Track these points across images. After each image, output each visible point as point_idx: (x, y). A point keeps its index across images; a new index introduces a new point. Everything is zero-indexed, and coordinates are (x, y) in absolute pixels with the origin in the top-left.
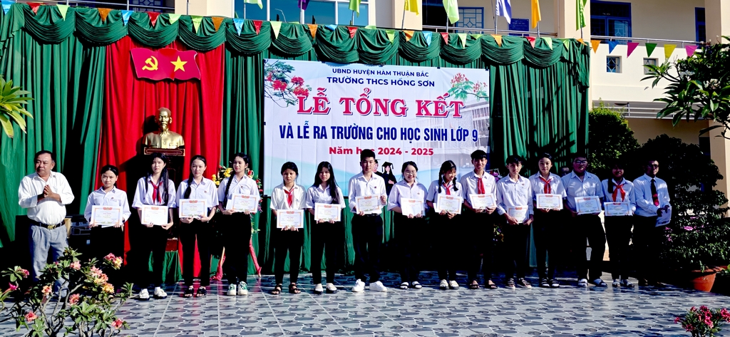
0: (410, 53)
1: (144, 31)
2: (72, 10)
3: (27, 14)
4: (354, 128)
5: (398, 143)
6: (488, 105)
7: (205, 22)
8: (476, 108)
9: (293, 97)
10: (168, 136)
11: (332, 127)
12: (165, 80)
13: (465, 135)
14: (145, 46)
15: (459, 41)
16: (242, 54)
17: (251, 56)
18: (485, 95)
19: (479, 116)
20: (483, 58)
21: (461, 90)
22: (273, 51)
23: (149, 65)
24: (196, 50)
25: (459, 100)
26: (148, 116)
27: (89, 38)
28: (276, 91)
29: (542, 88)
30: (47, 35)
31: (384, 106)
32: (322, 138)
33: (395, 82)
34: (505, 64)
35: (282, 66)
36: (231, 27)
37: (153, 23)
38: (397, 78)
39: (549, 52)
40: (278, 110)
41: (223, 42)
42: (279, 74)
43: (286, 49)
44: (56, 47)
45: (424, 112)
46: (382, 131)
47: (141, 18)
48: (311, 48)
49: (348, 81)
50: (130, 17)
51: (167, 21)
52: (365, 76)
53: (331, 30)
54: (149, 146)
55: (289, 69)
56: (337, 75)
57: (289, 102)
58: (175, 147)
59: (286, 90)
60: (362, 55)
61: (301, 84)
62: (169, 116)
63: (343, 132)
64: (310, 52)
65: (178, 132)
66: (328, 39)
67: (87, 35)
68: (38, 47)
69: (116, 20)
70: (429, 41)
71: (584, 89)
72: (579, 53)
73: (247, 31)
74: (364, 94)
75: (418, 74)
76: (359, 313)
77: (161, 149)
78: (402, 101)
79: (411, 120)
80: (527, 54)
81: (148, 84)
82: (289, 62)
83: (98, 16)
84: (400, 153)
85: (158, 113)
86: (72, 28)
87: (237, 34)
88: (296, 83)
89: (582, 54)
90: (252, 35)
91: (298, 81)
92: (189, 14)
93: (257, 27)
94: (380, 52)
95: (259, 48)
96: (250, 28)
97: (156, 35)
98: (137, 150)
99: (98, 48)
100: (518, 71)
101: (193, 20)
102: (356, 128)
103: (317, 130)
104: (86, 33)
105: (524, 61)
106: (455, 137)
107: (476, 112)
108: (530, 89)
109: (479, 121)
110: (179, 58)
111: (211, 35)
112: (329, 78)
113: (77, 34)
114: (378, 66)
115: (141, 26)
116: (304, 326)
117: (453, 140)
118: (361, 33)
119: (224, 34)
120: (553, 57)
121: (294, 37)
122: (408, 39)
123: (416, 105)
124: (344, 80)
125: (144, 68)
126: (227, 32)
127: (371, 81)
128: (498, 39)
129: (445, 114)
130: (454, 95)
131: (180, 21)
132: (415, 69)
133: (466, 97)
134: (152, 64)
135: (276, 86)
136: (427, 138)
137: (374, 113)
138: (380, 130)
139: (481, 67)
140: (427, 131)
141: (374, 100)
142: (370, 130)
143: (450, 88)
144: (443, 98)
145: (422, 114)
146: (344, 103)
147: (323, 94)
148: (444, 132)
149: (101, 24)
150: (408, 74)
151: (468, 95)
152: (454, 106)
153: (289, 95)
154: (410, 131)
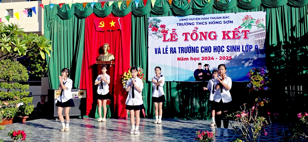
0: (219, 7)
1: (99, 10)
2: (73, 5)
3: (58, 8)
4: (189, 47)
5: (212, 54)
6: (265, 31)
7: (123, 4)
8: (257, 33)
9: (161, 34)
10: (107, 55)
11: (179, 48)
12: (107, 31)
13: (250, 48)
14: (99, 17)
16: (138, 16)
17: (142, 16)
18: (263, 25)
19: (259, 37)
20: (262, 5)
21: (248, 24)
22: (152, 14)
23: (101, 25)
24: (119, 17)
25: (247, 29)
28: (153, 32)
31: (204, 36)
32: (174, 53)
33: (211, 23)
34: (275, 7)
35: (156, 20)
36: (134, 4)
37: (103, 6)
38: (212, 20)
40: (154, 41)
41: (130, 12)
42: (155, 24)
43: (158, 12)
44: (68, 20)
46: (203, 48)
47: (98, 5)
48: (170, 10)
49: (187, 24)
50: (94, 5)
51: (108, 5)
52: (195, 21)
55: (159, 21)
56: (182, 22)
57: (159, 37)
58: (109, 60)
59: (158, 31)
60: (194, 10)
61: (164, 28)
63: (184, 50)
64: (169, 12)
66: (177, 5)
67: (79, 15)
68: (62, 21)
69: (89, 7)
73: (140, 6)
74: (194, 30)
75: (224, 18)
78: (215, 32)
79: (219, 42)
82: (159, 18)
83: (82, 6)
84: (213, 59)
85: (103, 46)
86: (74, 12)
87: (136, 8)
90: (142, 7)
91: (163, 26)
93: (145, 3)
94: (203, 8)
95: (146, 13)
96: (142, 4)
97: (103, 12)
99: (82, 20)
101: (118, 3)
103: (172, 49)
105: (288, 5)
106: (244, 50)
107: (257, 35)
109: (259, 40)
110: (112, 21)
111: (126, 9)
112: (178, 24)
113: (75, 14)
114: (202, 15)
115: (98, 8)
119: (131, 8)
121: (162, 6)
123: (222, 34)
124: (185, 24)
125: (99, 27)
127: (198, 23)
129: (239, 38)
130: (244, 27)
131: (113, 5)
132: (222, 15)
133: (251, 27)
135: (153, 30)
136: (228, 50)
137: (200, 39)
138: (202, 48)
139: (261, 10)
140: (228, 47)
141: (200, 33)
142: (197, 48)
143: (242, 24)
144: (238, 29)
145: (226, 39)
146: (185, 35)
147: (175, 32)
148: (238, 47)
149: (83, 9)
150: (218, 18)
151: (252, 26)
152: (244, 33)
153: (159, 34)
154: (219, 47)
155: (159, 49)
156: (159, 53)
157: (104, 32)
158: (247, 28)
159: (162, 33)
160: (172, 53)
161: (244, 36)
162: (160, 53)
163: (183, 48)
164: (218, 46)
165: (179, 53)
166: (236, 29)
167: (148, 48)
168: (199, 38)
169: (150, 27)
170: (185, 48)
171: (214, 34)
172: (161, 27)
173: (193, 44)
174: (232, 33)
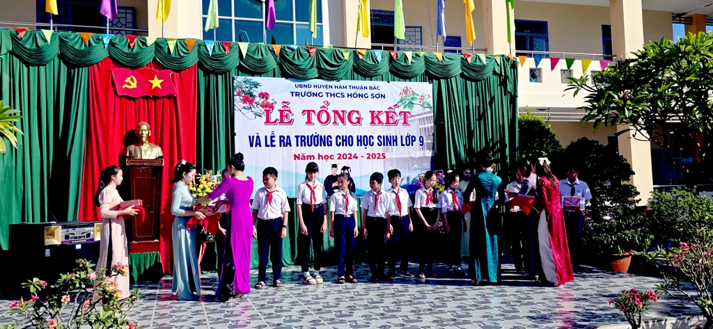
0: (363, 70)
1: (124, 52)
2: (56, 34)
3: (14, 38)
4: (315, 136)
5: (354, 149)
6: (432, 114)
7: (179, 44)
8: (422, 117)
9: (261, 110)
10: (148, 147)
11: (296, 136)
12: (143, 97)
13: (413, 141)
14: (124, 66)
15: (406, 58)
16: (213, 72)
17: (221, 74)
18: (429, 105)
19: (425, 124)
20: (427, 73)
21: (408, 101)
22: (242, 69)
23: (129, 84)
24: (172, 70)
25: (407, 110)
26: (128, 130)
27: (73, 60)
28: (245, 105)
29: (477, 97)
30: (34, 58)
31: (341, 117)
32: (287, 146)
33: (351, 95)
34: (446, 78)
35: (250, 82)
36: (203, 48)
37: (131, 45)
38: (353, 91)
39: (483, 67)
40: (247, 123)
41: (196, 62)
42: (247, 89)
43: (252, 68)
44: (42, 68)
45: (377, 121)
46: (340, 138)
47: (121, 41)
48: (276, 66)
49: (309, 94)
50: (110, 40)
51: (144, 44)
52: (324, 91)
53: (293, 50)
54: (130, 157)
55: (256, 85)
56: (299, 90)
57: (256, 114)
58: (154, 158)
59: (254, 104)
60: (321, 71)
61: (267, 98)
62: (148, 130)
63: (306, 141)
64: (274, 70)
65: (156, 144)
66: (290, 58)
67: (71, 58)
68: (25, 69)
69: (97, 43)
70: (379, 59)
71: (513, 99)
72: (509, 67)
73: (217, 51)
74: (323, 107)
75: (371, 88)
76: (330, 304)
77: (141, 159)
78: (358, 112)
79: (366, 129)
80: (464, 68)
81: (128, 100)
82: (256, 79)
83: (80, 40)
84: (357, 158)
85: (138, 127)
86: (57, 51)
87: (209, 55)
88: (263, 98)
89: (511, 68)
90: (222, 56)
91: (264, 95)
92: (164, 37)
93: (226, 48)
94: (336, 68)
95: (229, 67)
96: (220, 49)
97: (134, 56)
98: (119, 161)
99: (81, 69)
100: (457, 83)
101: (168, 42)
102: (317, 136)
103: (282, 139)
104: (69, 55)
105: (462, 75)
106: (404, 143)
107: (422, 121)
108: (467, 98)
109: (425, 128)
110: (156, 77)
111: (185, 55)
112: (292, 93)
113: (61, 57)
114: (335, 81)
115: (120, 48)
116: (284, 318)
117: (402, 145)
118: (320, 53)
119: (196, 54)
120: (487, 71)
121: (260, 57)
122: (361, 57)
123: (370, 114)
124: (306, 94)
125: (124, 87)
126: (199, 52)
127: (329, 95)
128: (439, 55)
129: (395, 123)
130: (403, 106)
131: (156, 43)
132: (368, 83)
133: (412, 107)
134: (132, 83)
135: (245, 100)
136: (380, 144)
137: (333, 123)
138: (338, 138)
139: (425, 81)
140: (380, 138)
141: (333, 111)
142: (329, 138)
143: (399, 100)
144: (393, 109)
145: (375, 123)
146: (306, 114)
147: (287, 107)
148: (395, 139)
149: (83, 47)
150: (362, 88)
151: (415, 106)
152: (403, 115)
153: (257, 108)
154: (365, 138)
155: (258, 137)
156: (258, 146)
157: (134, 99)
158: (407, 107)
159: (263, 108)
160: (284, 146)
161: (403, 121)
162: (260, 146)
163: (304, 137)
164: (364, 136)
165: (297, 145)
166: (391, 108)
167: (233, 134)
168: (333, 120)
169: (239, 95)
172: (259, 97)
173: (323, 131)
174: (385, 115)
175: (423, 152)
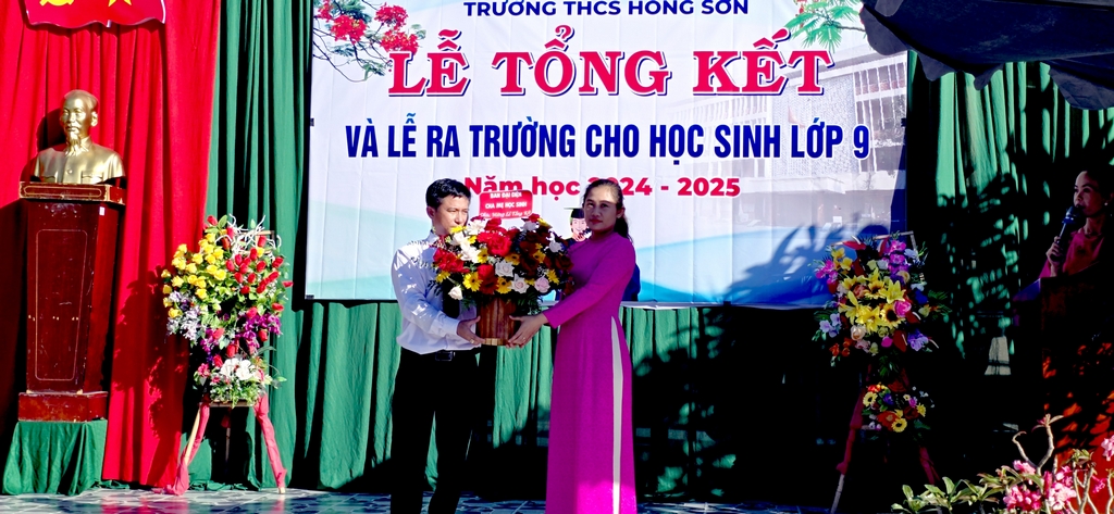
4: (527, 127)
5: (642, 165)
6: (904, 59)
8: (866, 66)
10: (84, 155)
11: (472, 128)
12: (90, 27)
13: (831, 142)
19: (876, 89)
21: (823, 20)
25: (816, 46)
28: (340, 42)
31: (605, 71)
32: (446, 155)
33: (640, 8)
40: (342, 90)
45: (716, 83)
49: (516, 9)
57: (372, 68)
58: (97, 181)
59: (363, 39)
61: (400, 22)
63: (500, 140)
74: (555, 42)
77: (60, 184)
78: (657, 57)
79: (680, 105)
84: (648, 191)
88: (389, 21)
91: (392, 15)
102: (532, 128)
103: (435, 134)
106: (802, 146)
107: (867, 79)
109: (875, 103)
112: (470, 5)
117: (796, 153)
123: (696, 63)
124: (507, 7)
125: (43, 3)
127: (575, 7)
133: (836, 37)
135: (340, 31)
136: (723, 150)
137: (581, 89)
138: (594, 132)
140: (723, 133)
141: (582, 54)
142: (567, 132)
143: (791, 17)
144: (771, 44)
145: (711, 89)
146: (505, 65)
147: (454, 46)
148: (772, 135)
151: (843, 33)
152: (803, 62)
153: (371, 51)
154: (677, 133)
155: (370, 130)
156: (370, 153)
157: (69, 32)
158: (817, 40)
159: (387, 49)
160: (439, 154)
161: (800, 81)
162: (375, 154)
163: (496, 129)
164: (674, 128)
165: (476, 153)
166: (764, 41)
167: (309, 122)
168: (580, 82)
169: (325, 15)
170: (506, 128)
171: (655, 67)
172: (380, 18)
173: (548, 111)
174: (742, 63)
175: (864, 175)
